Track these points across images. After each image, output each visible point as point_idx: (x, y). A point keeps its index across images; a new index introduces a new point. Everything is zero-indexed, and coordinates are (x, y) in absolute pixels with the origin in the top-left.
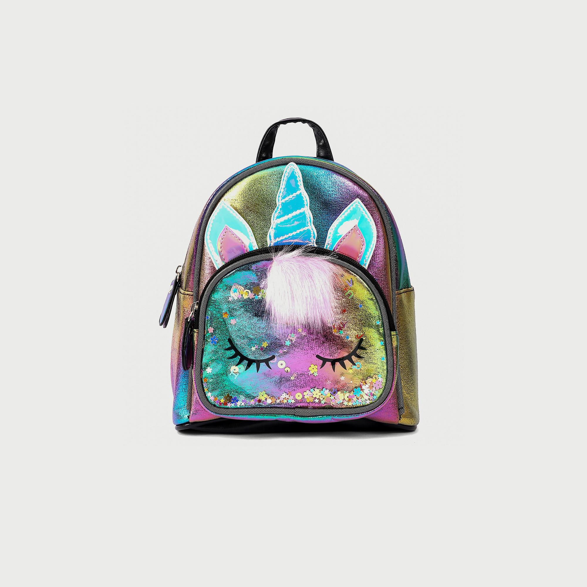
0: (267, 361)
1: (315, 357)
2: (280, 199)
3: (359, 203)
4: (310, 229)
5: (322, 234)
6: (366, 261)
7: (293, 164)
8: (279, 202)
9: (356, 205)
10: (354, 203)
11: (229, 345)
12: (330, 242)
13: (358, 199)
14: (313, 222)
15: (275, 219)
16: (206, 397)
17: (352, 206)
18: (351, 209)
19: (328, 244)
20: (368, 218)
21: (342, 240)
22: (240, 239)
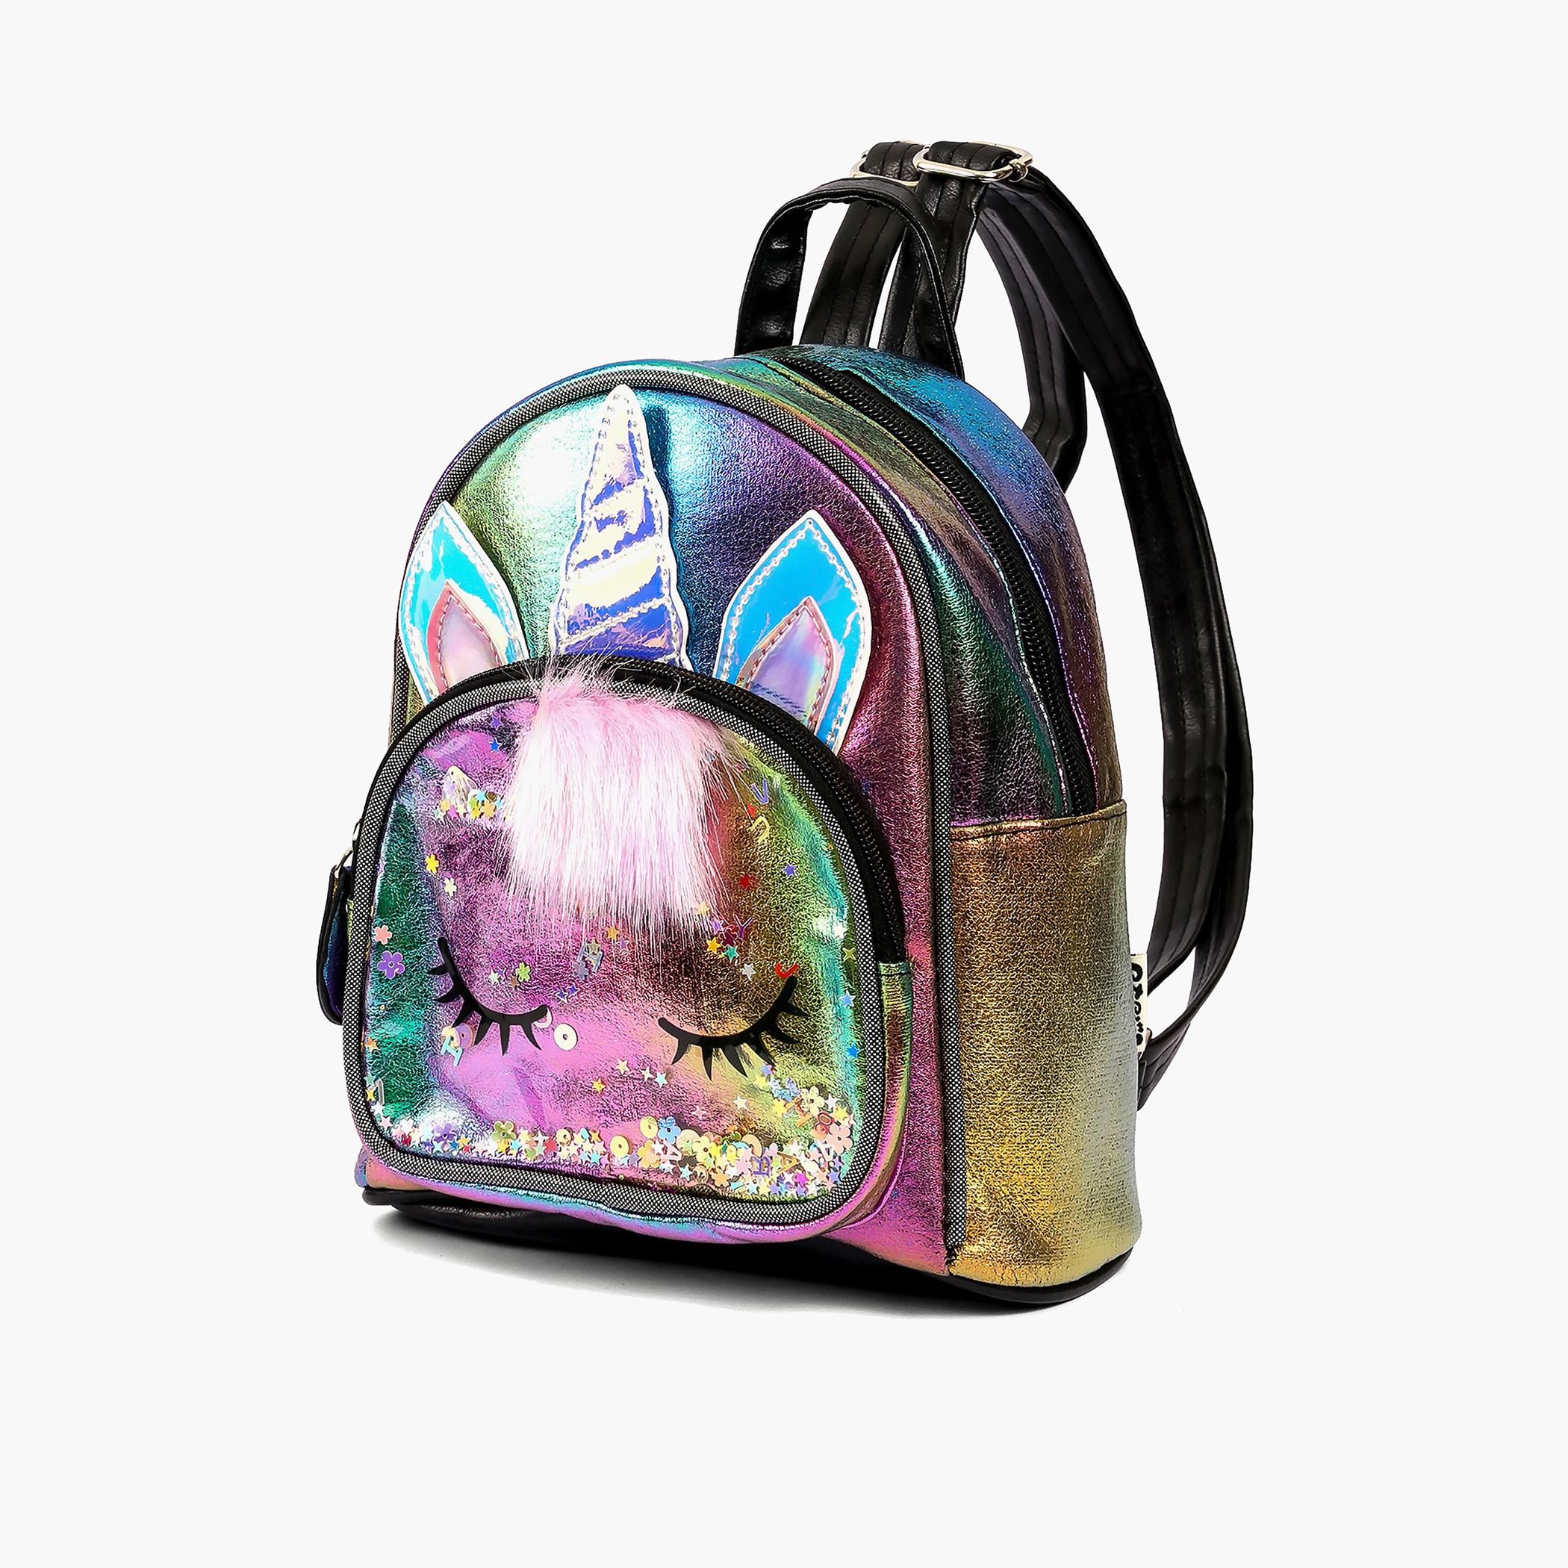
0: (526, 1021)
1: (657, 1024)
2: (587, 505)
3: (817, 527)
4: (668, 606)
5: (708, 624)
6: (840, 721)
7: (623, 391)
8: (585, 513)
9: (809, 533)
10: (801, 527)
11: (440, 959)
12: (730, 652)
13: (812, 514)
14: (677, 585)
15: (571, 568)
16: (371, 1115)
17: (792, 536)
18: (792, 544)
19: (724, 656)
20: (845, 577)
21: (766, 647)
22: (482, 629)
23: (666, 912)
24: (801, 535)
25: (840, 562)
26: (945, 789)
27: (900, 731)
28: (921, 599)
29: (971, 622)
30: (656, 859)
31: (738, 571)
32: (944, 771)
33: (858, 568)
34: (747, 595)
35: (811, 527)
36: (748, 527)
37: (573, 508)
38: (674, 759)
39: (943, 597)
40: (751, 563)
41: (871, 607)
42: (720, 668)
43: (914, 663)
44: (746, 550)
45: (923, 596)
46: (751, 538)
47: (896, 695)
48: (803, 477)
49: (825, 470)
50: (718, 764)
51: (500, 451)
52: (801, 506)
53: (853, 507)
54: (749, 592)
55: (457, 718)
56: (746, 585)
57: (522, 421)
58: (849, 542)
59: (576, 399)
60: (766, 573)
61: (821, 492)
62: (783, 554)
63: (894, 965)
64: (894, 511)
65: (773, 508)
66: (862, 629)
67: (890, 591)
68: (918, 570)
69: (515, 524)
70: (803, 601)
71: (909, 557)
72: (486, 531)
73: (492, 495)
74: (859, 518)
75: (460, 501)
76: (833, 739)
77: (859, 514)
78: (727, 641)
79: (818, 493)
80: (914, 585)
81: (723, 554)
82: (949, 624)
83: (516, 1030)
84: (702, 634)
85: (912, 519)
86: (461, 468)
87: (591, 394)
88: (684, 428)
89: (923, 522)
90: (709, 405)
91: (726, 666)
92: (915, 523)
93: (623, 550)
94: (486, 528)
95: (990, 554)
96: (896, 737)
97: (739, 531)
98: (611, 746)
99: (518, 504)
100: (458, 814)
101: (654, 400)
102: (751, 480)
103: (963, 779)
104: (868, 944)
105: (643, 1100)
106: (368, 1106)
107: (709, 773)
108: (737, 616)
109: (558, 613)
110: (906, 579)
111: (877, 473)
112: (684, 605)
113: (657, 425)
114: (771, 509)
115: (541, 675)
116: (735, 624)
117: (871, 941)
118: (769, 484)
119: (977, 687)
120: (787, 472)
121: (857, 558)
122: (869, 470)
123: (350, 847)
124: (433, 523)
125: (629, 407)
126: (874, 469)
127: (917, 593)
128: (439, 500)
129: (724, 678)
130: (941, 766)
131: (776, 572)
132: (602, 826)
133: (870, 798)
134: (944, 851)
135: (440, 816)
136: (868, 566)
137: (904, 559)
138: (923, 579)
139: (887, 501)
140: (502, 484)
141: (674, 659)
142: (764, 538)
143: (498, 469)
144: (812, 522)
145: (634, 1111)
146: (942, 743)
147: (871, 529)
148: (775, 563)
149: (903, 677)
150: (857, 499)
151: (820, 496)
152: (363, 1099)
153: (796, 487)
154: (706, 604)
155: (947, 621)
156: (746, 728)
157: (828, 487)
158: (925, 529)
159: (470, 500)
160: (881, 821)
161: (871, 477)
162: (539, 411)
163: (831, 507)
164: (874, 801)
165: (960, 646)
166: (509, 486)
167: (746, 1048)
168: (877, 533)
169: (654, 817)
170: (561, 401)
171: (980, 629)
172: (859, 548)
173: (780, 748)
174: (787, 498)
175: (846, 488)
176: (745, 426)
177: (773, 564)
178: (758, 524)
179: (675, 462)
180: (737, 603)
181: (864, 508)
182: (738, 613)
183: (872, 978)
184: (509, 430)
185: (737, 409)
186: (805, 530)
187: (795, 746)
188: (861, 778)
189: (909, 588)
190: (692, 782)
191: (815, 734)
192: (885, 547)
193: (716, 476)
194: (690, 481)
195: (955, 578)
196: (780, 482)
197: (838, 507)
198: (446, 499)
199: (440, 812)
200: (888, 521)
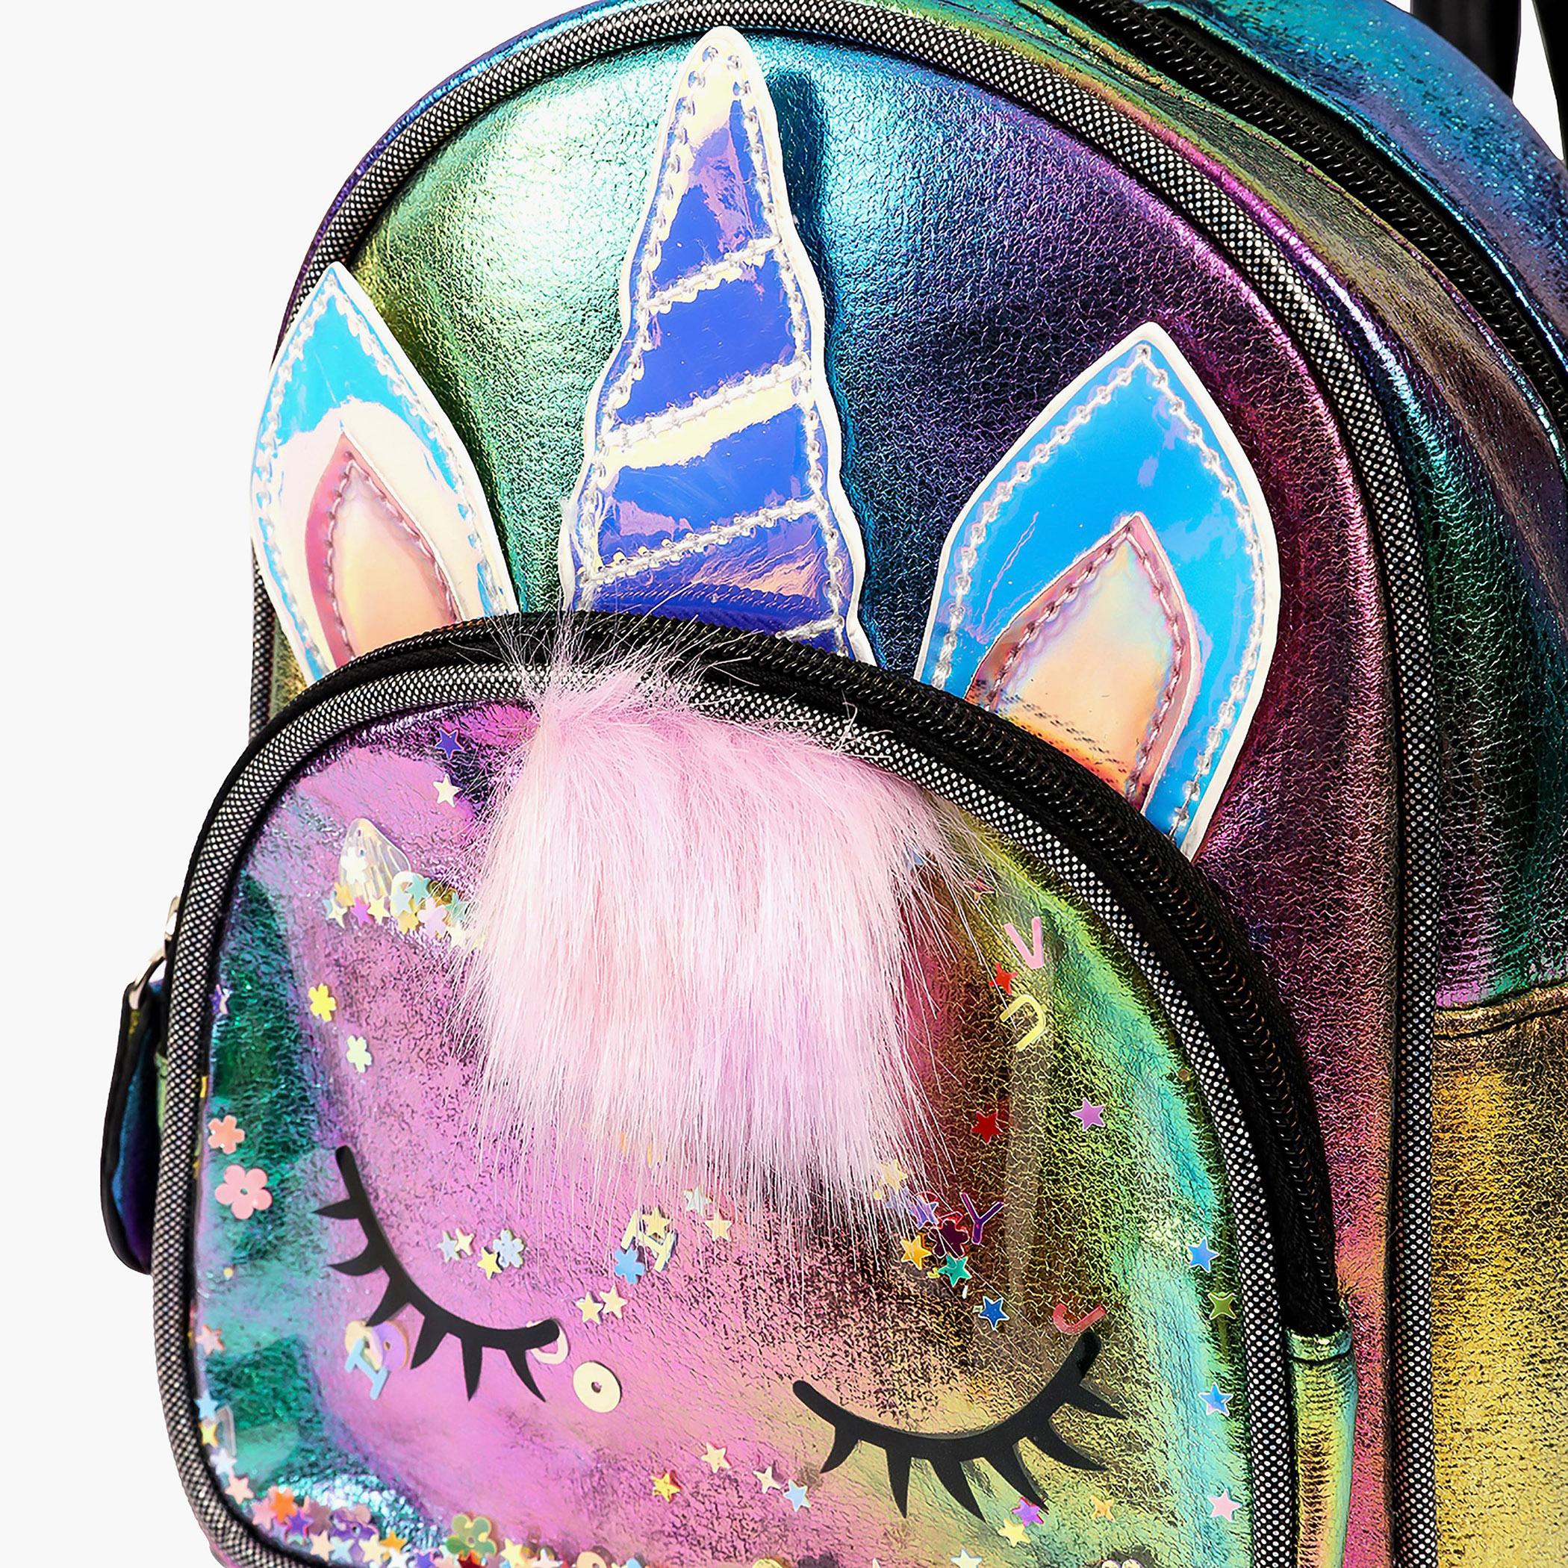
0: (516, 1345)
1: (791, 1392)
2: (644, 287)
3: (1160, 360)
4: (822, 516)
5: (907, 559)
6: (1200, 786)
7: (724, 38)
8: (638, 307)
9: (1141, 372)
10: (1123, 361)
11: (339, 1192)
12: (954, 622)
13: (1151, 332)
14: (842, 471)
15: (607, 423)
16: (210, 1472)
17: (1103, 379)
18: (1101, 398)
19: (942, 630)
20: (1221, 475)
21: (1035, 614)
22: (417, 536)
23: (818, 1188)
24: (1123, 379)
25: (1212, 440)
26: (1429, 939)
27: (1337, 817)
28: (1395, 526)
29: (1498, 573)
30: (797, 1084)
31: (977, 448)
32: (1429, 901)
33: (1251, 454)
34: (996, 503)
35: (1147, 361)
36: (1001, 355)
37: (610, 293)
38: (834, 865)
39: (1441, 520)
40: (1005, 433)
41: (1279, 538)
42: (933, 657)
43: (1371, 668)
44: (997, 402)
45: (1399, 519)
46: (1008, 377)
47: (1331, 737)
48: (1132, 245)
49: (1182, 230)
50: (932, 880)
51: (452, 156)
52: (1127, 308)
53: (1248, 316)
54: (1000, 498)
55: (367, 725)
56: (994, 483)
57: (498, 95)
58: (1231, 395)
59: (616, 52)
60: (1041, 457)
61: (1171, 280)
62: (1080, 419)
63: (1325, 1341)
64: (1339, 326)
65: (1061, 313)
66: (1258, 591)
67: (1322, 505)
68: (1389, 462)
69: (487, 320)
70: (1125, 521)
71: (1370, 432)
72: (425, 328)
73: (438, 254)
74: (1257, 341)
75: (371, 262)
76: (1184, 824)
77: (1257, 332)
78: (947, 598)
79: (1166, 282)
80: (1379, 495)
81: (945, 410)
82: (1451, 580)
83: (494, 1360)
84: (892, 580)
85: (1377, 345)
86: (371, 189)
87: (650, 42)
88: (860, 127)
89: (1400, 349)
90: (916, 76)
91: (947, 650)
92: (1386, 354)
93: (721, 390)
94: (425, 322)
95: (1530, 396)
96: (1329, 830)
97: (983, 360)
98: (697, 828)
99: (494, 275)
100: (372, 917)
101: (792, 58)
102: (1011, 246)
103: (1463, 912)
104: (1269, 1293)
105: (758, 1527)
106: (203, 1453)
107: (913, 900)
108: (973, 546)
109: (579, 518)
110: (1360, 479)
111: (1300, 238)
112: (857, 516)
113: (798, 116)
114: (1056, 314)
115: (541, 659)
116: (966, 565)
117: (1274, 1286)
118: (1052, 260)
119: (1504, 715)
120: (1095, 233)
121: (1248, 428)
122: (1281, 231)
123: (158, 950)
124: (312, 306)
125: (739, 77)
126: (1292, 229)
127: (1384, 511)
128: (324, 261)
129: (940, 678)
130: (1422, 890)
131: (1063, 458)
132: (679, 1003)
133: (1266, 958)
134: (1422, 1069)
135: (336, 914)
136: (1273, 448)
137: (1359, 436)
138: (1401, 481)
139: (1324, 303)
140: (458, 232)
141: (832, 630)
142: (1040, 380)
143: (449, 194)
144: (1149, 349)
145: (740, 1545)
146: (1427, 841)
147: (1285, 367)
148: (1061, 438)
149: (1345, 699)
150: (1254, 299)
151: (1169, 289)
152: (194, 1441)
153: (1114, 267)
154: (905, 517)
155: (1448, 571)
156: (998, 810)
157: (1190, 270)
158: (1405, 367)
159: (392, 259)
160: (1287, 1008)
161: (1284, 246)
162: (535, 76)
163: (1194, 314)
164: (1273, 964)
165: (1473, 626)
166: (474, 237)
167: (982, 1464)
168: (1296, 375)
169: (791, 991)
170: (583, 55)
171: (1516, 588)
172: (1256, 407)
173: (1075, 859)
174: (1094, 291)
175: (1229, 272)
176: (998, 125)
177: (1057, 439)
178: (1025, 348)
179: (838, 201)
180: (973, 517)
181: (1270, 319)
182: (975, 541)
183: (1274, 1365)
184: (470, 112)
185: (981, 85)
186: (1133, 367)
187: (1108, 853)
188: (1248, 915)
189: (1366, 498)
190: (875, 916)
191: (1143, 812)
192: (1316, 408)
193: (933, 236)
194: (874, 246)
195: (1468, 475)
196: (1077, 254)
197: (1212, 316)
198: (338, 259)
199: (335, 907)
200: (1327, 350)
